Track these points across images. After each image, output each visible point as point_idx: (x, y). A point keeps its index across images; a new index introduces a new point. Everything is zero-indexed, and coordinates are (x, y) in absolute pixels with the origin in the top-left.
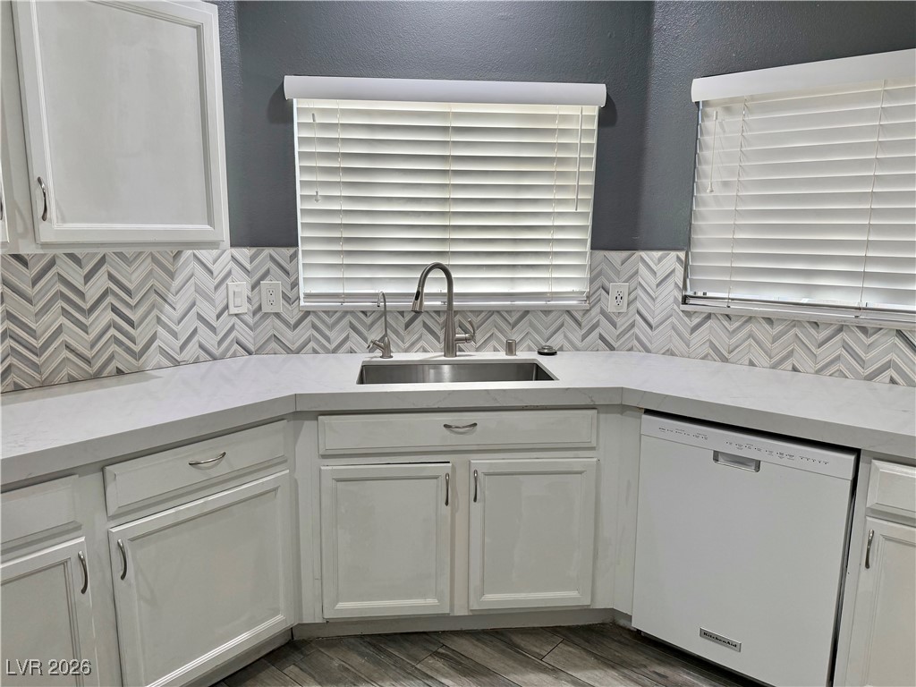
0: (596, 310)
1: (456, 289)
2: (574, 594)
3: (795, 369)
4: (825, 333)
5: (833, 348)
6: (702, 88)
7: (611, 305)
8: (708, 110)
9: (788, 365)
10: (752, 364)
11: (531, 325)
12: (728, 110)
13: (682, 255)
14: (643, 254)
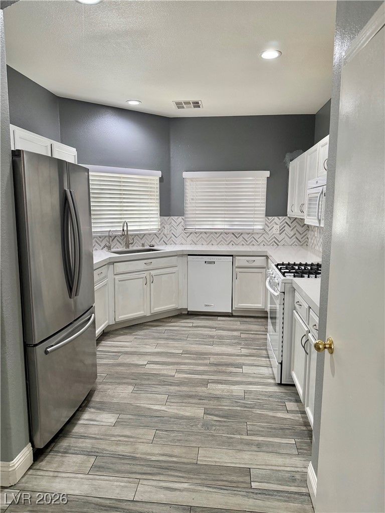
0: (162, 233)
1: (129, 229)
2: (174, 305)
3: (212, 244)
4: (218, 235)
5: (220, 238)
6: (186, 175)
7: (166, 231)
8: (187, 180)
9: (211, 244)
10: (202, 244)
11: (146, 238)
12: (192, 181)
13: (183, 217)
14: (172, 217)
